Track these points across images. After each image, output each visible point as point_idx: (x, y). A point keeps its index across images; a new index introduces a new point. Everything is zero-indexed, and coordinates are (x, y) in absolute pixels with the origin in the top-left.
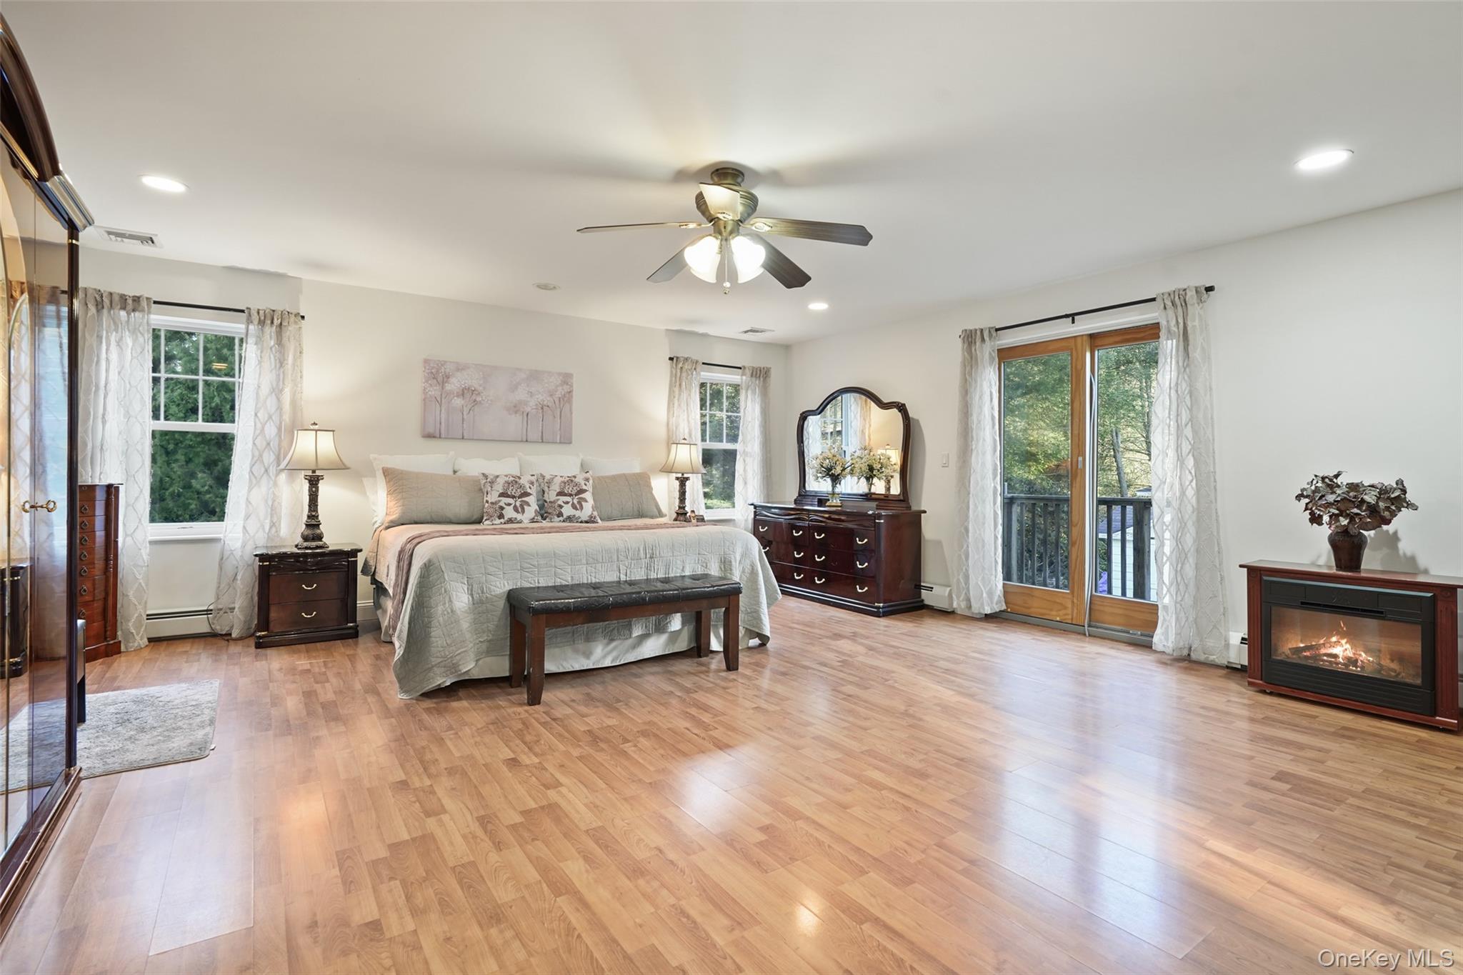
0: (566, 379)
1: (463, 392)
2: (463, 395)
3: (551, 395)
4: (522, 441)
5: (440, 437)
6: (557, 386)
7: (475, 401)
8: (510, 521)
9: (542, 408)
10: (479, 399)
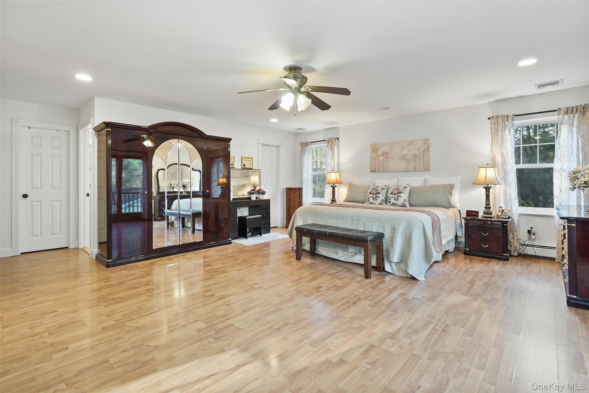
0: (426, 141)
1: (383, 154)
2: (383, 155)
3: (419, 150)
4: (406, 171)
5: (376, 172)
6: (422, 145)
7: (387, 157)
8: (371, 203)
9: (415, 156)
10: (389, 156)
